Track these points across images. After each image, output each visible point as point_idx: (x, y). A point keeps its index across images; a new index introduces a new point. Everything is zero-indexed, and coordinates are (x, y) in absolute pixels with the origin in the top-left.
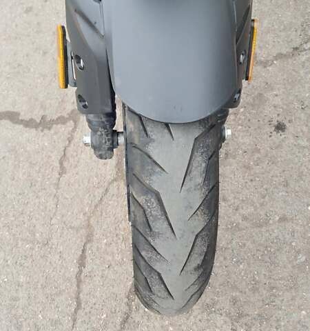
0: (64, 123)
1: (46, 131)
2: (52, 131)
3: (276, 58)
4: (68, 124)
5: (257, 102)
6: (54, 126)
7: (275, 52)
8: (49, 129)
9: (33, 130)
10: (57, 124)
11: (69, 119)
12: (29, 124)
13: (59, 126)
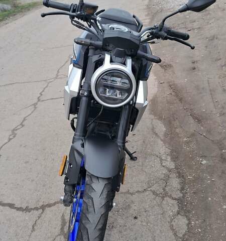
0: (37, 210)
1: (27, 213)
2: (31, 213)
3: (136, 192)
4: (39, 210)
5: (127, 207)
6: (32, 211)
7: (136, 190)
8: (29, 212)
9: (21, 212)
10: (34, 210)
11: (40, 208)
12: (18, 209)
13: (35, 211)
